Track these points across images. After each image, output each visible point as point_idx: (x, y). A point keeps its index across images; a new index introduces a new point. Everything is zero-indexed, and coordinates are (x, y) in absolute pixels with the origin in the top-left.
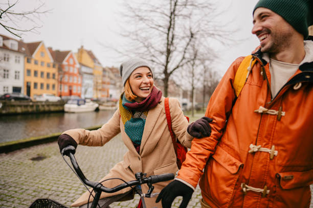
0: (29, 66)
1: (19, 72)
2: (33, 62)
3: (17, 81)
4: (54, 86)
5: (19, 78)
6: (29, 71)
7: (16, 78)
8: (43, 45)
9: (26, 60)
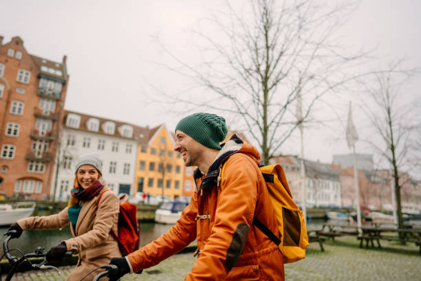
0: (143, 157)
1: (129, 165)
2: (149, 150)
3: (126, 176)
4: (177, 183)
5: (128, 173)
6: (143, 163)
7: (124, 173)
8: (165, 129)
9: (140, 149)
